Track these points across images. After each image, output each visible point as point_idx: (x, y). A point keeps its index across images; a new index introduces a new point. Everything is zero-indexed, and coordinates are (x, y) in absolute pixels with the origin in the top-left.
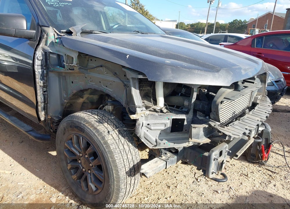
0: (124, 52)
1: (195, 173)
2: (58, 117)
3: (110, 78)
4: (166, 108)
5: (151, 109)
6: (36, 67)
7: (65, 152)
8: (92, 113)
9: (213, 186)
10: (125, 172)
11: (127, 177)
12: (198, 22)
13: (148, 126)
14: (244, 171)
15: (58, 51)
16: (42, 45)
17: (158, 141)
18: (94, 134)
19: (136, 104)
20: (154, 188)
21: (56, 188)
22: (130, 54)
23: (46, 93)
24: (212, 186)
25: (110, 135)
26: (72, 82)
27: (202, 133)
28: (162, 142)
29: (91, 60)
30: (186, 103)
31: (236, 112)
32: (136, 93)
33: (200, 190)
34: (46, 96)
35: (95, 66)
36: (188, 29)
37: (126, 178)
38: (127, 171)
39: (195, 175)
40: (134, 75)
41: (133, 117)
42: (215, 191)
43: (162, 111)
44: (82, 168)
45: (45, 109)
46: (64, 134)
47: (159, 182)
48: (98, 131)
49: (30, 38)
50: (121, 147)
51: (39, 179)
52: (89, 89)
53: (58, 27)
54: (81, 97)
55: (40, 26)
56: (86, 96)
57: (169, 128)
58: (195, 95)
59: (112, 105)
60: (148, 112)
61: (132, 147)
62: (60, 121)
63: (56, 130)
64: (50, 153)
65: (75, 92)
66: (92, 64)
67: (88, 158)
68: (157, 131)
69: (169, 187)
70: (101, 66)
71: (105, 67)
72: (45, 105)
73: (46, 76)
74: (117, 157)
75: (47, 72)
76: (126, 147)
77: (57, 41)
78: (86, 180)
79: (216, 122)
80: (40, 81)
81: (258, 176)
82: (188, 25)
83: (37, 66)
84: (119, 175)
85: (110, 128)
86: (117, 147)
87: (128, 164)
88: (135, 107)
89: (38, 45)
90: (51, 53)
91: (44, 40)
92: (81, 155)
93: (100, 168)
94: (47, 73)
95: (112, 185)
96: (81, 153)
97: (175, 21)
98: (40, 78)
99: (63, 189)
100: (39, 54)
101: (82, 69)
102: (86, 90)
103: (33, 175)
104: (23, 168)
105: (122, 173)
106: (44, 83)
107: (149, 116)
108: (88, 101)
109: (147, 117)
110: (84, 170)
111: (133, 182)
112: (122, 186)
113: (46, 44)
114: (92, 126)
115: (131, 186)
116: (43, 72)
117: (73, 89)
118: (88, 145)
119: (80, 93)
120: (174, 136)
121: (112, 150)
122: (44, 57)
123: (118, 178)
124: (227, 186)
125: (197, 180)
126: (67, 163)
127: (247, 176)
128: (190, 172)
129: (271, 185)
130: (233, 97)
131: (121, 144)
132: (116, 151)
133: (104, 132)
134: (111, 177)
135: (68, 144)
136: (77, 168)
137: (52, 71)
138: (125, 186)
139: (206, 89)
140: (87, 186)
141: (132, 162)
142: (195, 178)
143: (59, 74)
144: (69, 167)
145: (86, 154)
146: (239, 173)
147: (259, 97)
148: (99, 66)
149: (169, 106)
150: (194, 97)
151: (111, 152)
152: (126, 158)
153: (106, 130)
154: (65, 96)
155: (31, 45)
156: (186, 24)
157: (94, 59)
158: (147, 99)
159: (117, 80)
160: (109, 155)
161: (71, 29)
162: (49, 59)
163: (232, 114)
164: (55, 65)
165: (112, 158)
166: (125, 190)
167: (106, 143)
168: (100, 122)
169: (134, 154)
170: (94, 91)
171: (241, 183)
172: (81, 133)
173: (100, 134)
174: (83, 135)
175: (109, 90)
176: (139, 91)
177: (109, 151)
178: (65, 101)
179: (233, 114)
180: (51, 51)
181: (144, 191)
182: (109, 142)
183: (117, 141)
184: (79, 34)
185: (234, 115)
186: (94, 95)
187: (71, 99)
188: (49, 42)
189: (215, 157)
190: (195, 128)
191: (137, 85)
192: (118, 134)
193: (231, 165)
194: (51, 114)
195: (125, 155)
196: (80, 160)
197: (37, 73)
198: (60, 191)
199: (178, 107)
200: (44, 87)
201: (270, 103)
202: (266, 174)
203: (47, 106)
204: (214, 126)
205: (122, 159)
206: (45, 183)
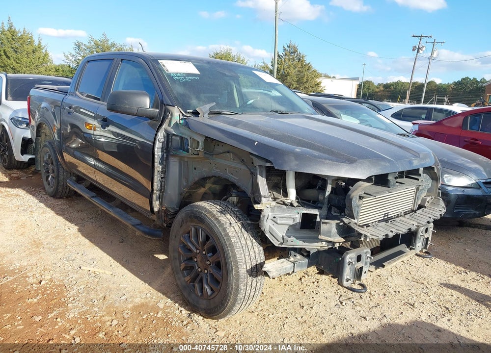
0: (253, 139)
1: (341, 296)
2: (173, 209)
3: (237, 165)
4: (298, 202)
5: (278, 201)
6: (156, 149)
7: (180, 249)
8: (214, 203)
9: (362, 312)
10: (245, 270)
11: (248, 276)
12: (396, 81)
13: (274, 219)
14: (410, 300)
15: (183, 134)
16: (165, 126)
17: (285, 237)
18: (215, 225)
19: (262, 194)
20: (283, 306)
21: (164, 294)
22: (259, 141)
23: (163, 180)
24: (360, 311)
25: (232, 228)
26: (195, 169)
27: (334, 230)
28: (289, 239)
29: (218, 145)
30: (321, 197)
31: (389, 214)
32: (262, 182)
33: (343, 314)
34: (163, 183)
35: (221, 152)
36: (379, 92)
37: (246, 277)
38: (248, 269)
39: (340, 298)
40: (262, 163)
41: (257, 207)
42: (363, 317)
43: (292, 205)
44: (197, 268)
45: (160, 198)
46: (181, 226)
47: (291, 301)
48: (219, 222)
49: (151, 118)
50: (243, 242)
51: (144, 283)
52: (213, 176)
53: (184, 107)
54: (203, 187)
55: (164, 105)
56: (208, 185)
57: (298, 224)
58: (329, 188)
59: (237, 196)
60: (274, 203)
61: (255, 244)
62: (176, 213)
63: (171, 224)
64: (157, 256)
65: (197, 179)
66: (219, 149)
67: (206, 254)
68: (284, 226)
69: (303, 307)
70: (228, 152)
71: (233, 153)
72: (161, 194)
73: (166, 161)
74: (238, 252)
75: (167, 155)
76: (248, 242)
77: (181, 122)
78: (201, 281)
79: (351, 219)
80: (159, 165)
81: (429, 307)
82: (379, 85)
83: (158, 148)
84: (238, 272)
85: (233, 220)
86: (238, 241)
87: (249, 261)
88: (260, 197)
89: (161, 125)
90: (174, 135)
91: (167, 121)
92: (198, 251)
93: (218, 265)
94: (167, 158)
95: (230, 283)
96: (198, 249)
97: (357, 79)
98: (159, 163)
99: (172, 296)
100: (161, 135)
101: (208, 154)
102: (209, 178)
103: (137, 278)
104: (126, 270)
105: (243, 271)
106: (162, 168)
107: (276, 208)
108: (210, 192)
109: (273, 209)
110: (200, 270)
111: (254, 284)
112: (242, 286)
113: (169, 125)
114: (214, 216)
115: (252, 289)
116: (163, 156)
117: (195, 176)
118: (207, 238)
119: (202, 181)
120: (304, 233)
121: (233, 244)
122: (166, 139)
123: (238, 275)
124: (380, 313)
125: (341, 303)
126: (180, 263)
127: (412, 306)
128: (335, 294)
129: (445, 320)
130: (376, 193)
131: (243, 238)
132: (237, 245)
133: (226, 223)
134: (230, 274)
135: (184, 238)
136: (192, 268)
137: (174, 155)
138: (245, 287)
139: (344, 181)
140: (202, 289)
141: (255, 261)
142: (340, 301)
143: (181, 159)
144: (183, 266)
145: (204, 250)
146: (403, 302)
147: (428, 199)
148: (226, 152)
149: (301, 199)
150: (327, 190)
151: (231, 245)
152: (248, 254)
153: (228, 221)
154: (185, 184)
155: (152, 126)
156: (376, 84)
157: (221, 144)
158: (277, 191)
159: (243, 167)
160: (229, 249)
161: (197, 109)
162: (171, 141)
163: (383, 215)
164: (177, 149)
165: (232, 252)
166: (244, 292)
167: (227, 235)
168: (222, 212)
169: (257, 252)
170: (218, 180)
171: (402, 313)
172: (200, 225)
173: (222, 225)
174: (203, 226)
175: (234, 179)
176: (265, 179)
177: (230, 244)
178: (185, 190)
179: (384, 217)
180: (175, 133)
181: (270, 308)
182: (230, 234)
183: (240, 234)
184: (206, 115)
185: (386, 217)
186: (217, 185)
187: (191, 188)
188: (173, 123)
189: (350, 260)
190: (326, 223)
191: (264, 174)
192: (241, 227)
193: (394, 291)
194: (166, 205)
195: (247, 251)
196: (196, 258)
197: (156, 157)
198: (169, 297)
199: (314, 202)
200: (162, 172)
201: (443, 208)
202: (442, 306)
203: (163, 195)
204: (349, 223)
205: (243, 255)
206: (151, 288)
